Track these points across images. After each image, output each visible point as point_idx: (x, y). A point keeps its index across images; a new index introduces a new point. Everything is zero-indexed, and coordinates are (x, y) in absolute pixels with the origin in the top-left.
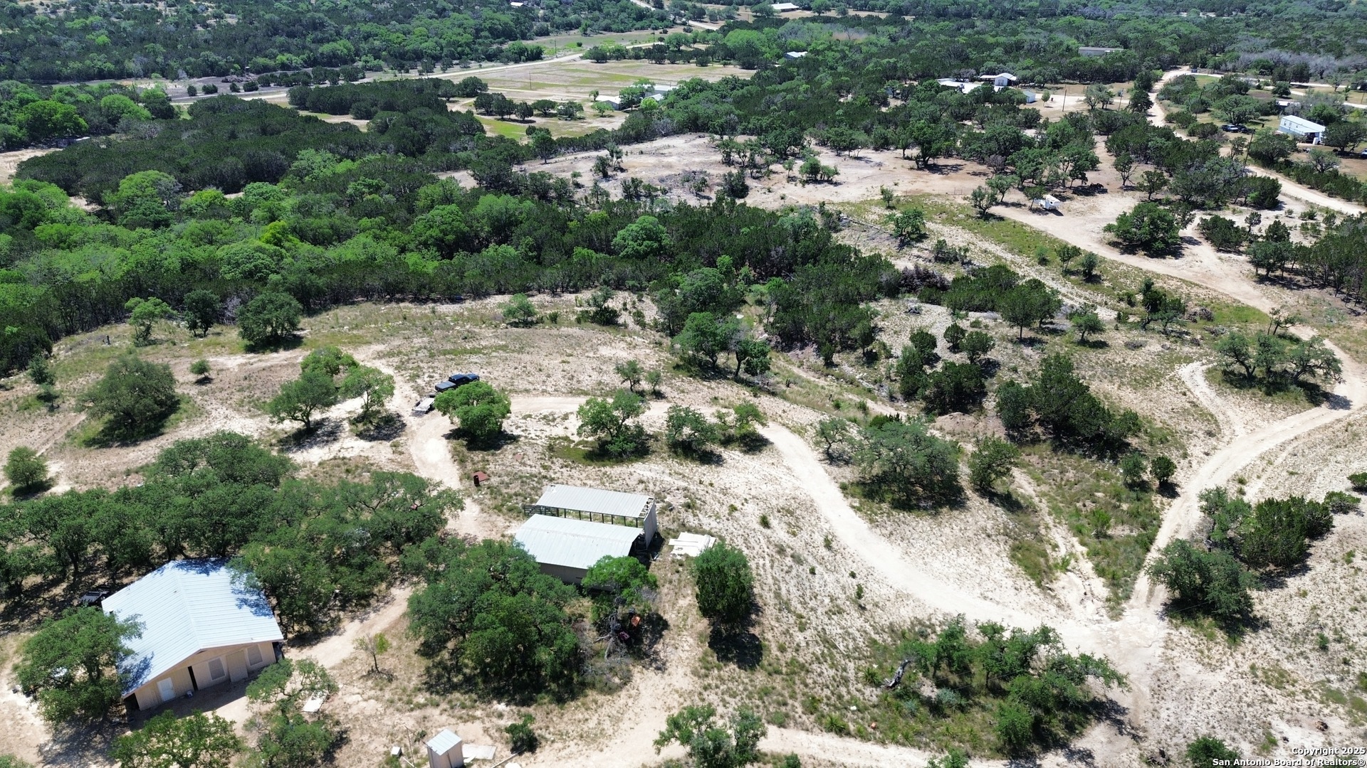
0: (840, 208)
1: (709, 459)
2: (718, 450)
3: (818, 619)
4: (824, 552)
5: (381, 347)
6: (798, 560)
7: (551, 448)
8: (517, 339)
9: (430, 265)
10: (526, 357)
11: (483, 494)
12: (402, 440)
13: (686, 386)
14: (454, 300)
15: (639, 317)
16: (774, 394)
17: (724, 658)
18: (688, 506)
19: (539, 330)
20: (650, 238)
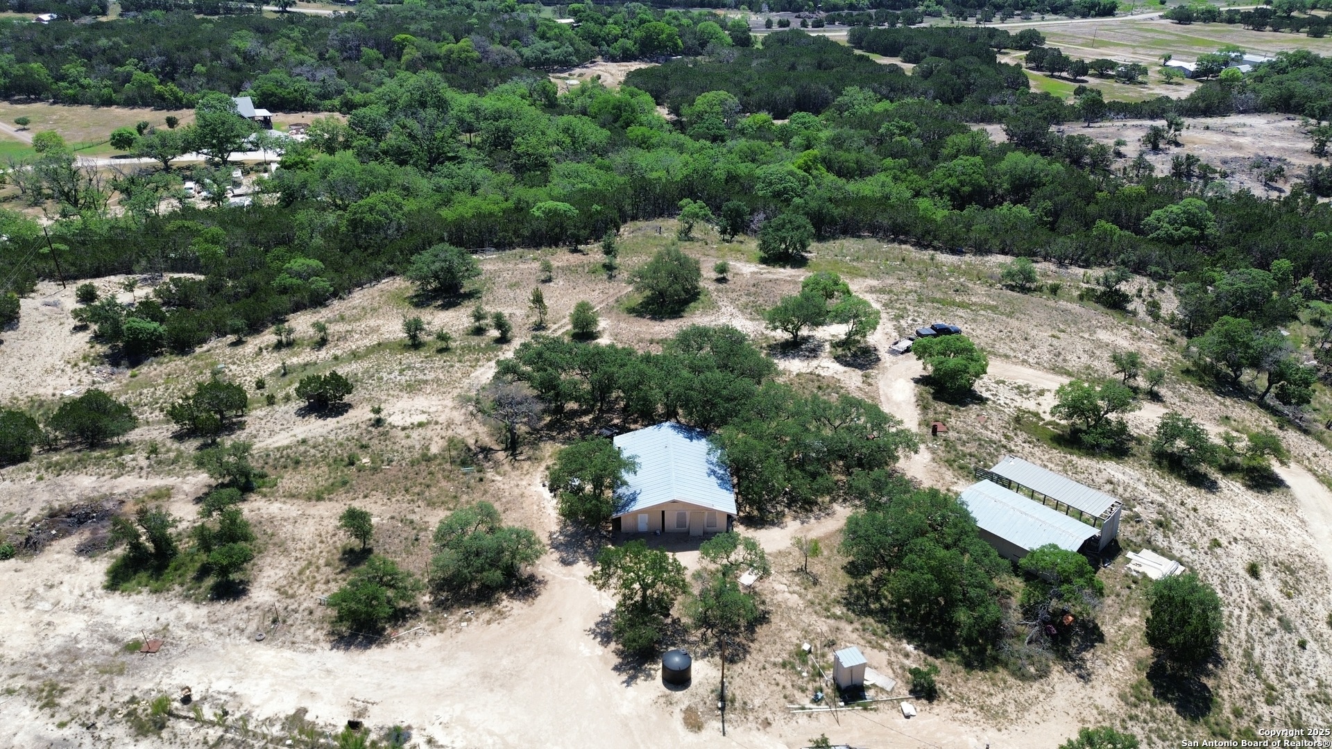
1: (1199, 481)
2: (1215, 475)
3: (1296, 699)
5: (874, 283)
6: (1285, 625)
7: (1017, 420)
8: (1009, 302)
9: (938, 212)
10: (1014, 323)
11: (938, 445)
12: (873, 372)
13: (1192, 395)
14: (955, 251)
15: (1154, 309)
16: (1306, 432)
17: (1163, 694)
18: (1160, 524)
19: (1035, 298)
20: (1190, 223)
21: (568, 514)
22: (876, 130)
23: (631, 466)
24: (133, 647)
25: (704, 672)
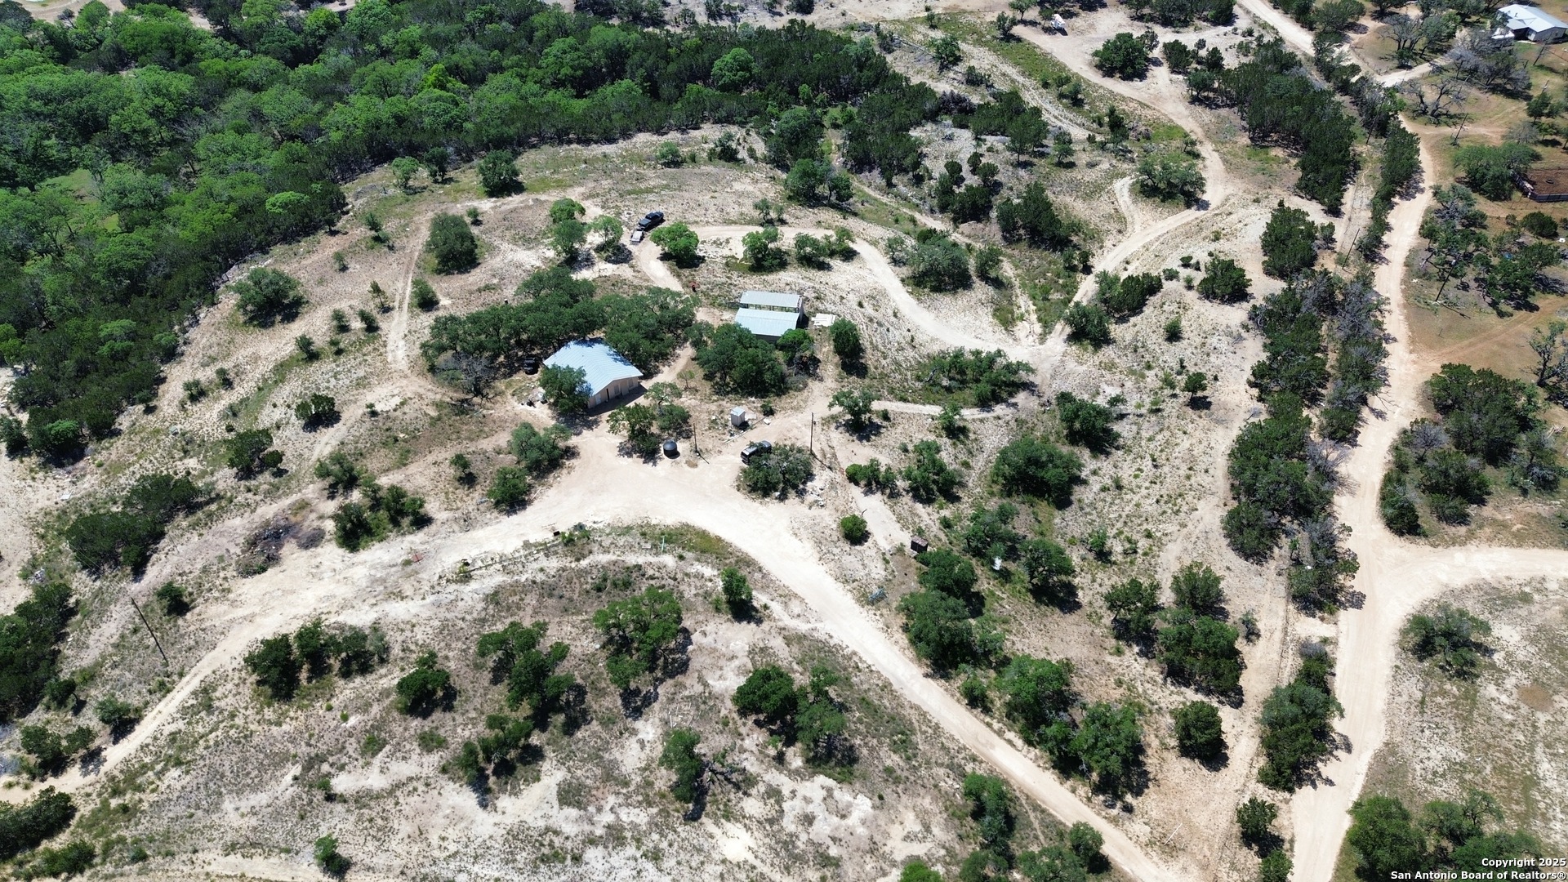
0: (892, 27)
1: (823, 267)
2: (828, 260)
3: (892, 353)
4: (893, 319)
5: (580, 189)
6: (880, 324)
7: (727, 264)
8: (673, 178)
10: (686, 195)
12: (633, 262)
13: (799, 213)
14: (611, 140)
15: (752, 152)
16: (855, 214)
17: (850, 373)
18: (817, 298)
19: (687, 169)
20: (742, 69)
21: (553, 410)
22: (461, 18)
24: (407, 563)
25: (682, 446)
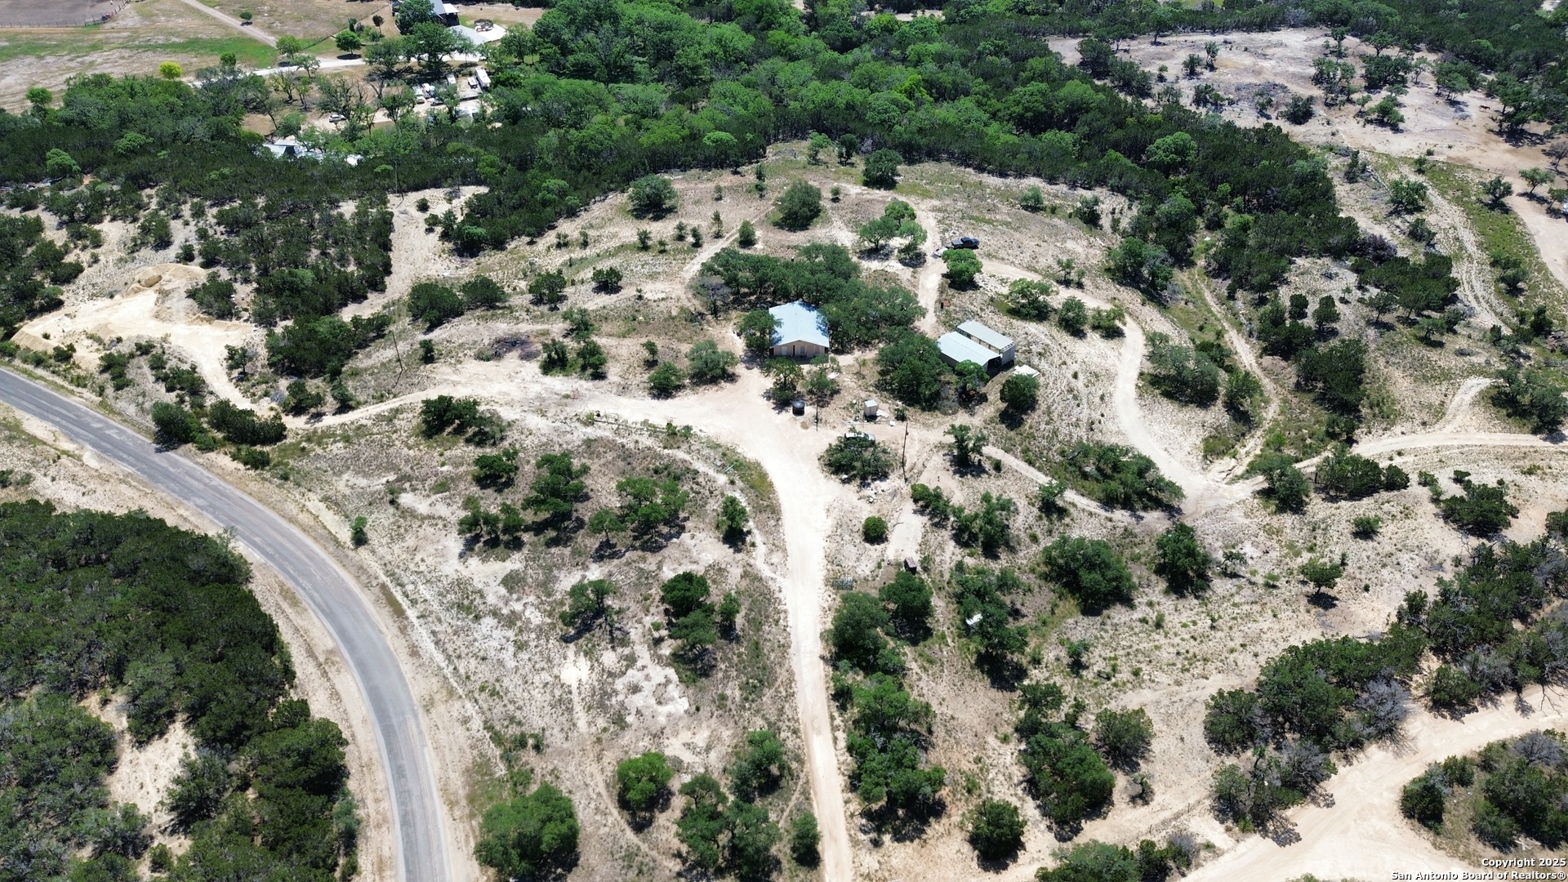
1: (1078, 333)
2: (1087, 331)
3: (1061, 424)
5: (936, 203)
6: (1076, 398)
7: (992, 299)
8: (1020, 219)
9: (1002, 135)
11: (942, 314)
12: (919, 270)
13: (1104, 285)
15: (1115, 223)
16: (1159, 305)
17: (1003, 420)
18: (1041, 354)
19: (1039, 216)
20: (1177, 152)
21: (749, 345)
23: (779, 323)
24: (567, 397)
